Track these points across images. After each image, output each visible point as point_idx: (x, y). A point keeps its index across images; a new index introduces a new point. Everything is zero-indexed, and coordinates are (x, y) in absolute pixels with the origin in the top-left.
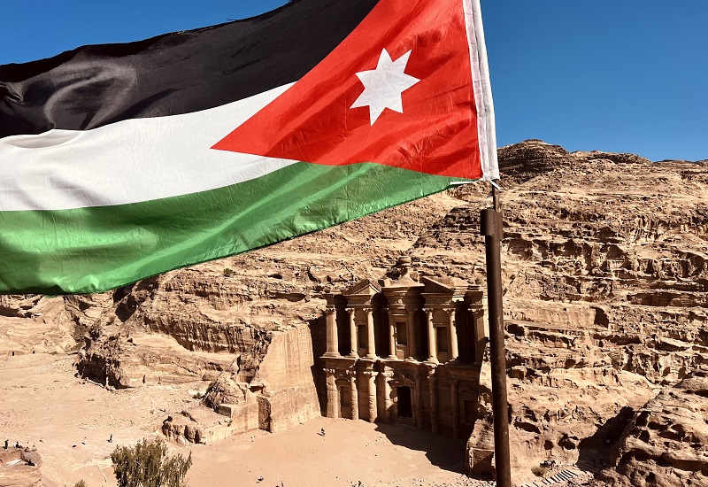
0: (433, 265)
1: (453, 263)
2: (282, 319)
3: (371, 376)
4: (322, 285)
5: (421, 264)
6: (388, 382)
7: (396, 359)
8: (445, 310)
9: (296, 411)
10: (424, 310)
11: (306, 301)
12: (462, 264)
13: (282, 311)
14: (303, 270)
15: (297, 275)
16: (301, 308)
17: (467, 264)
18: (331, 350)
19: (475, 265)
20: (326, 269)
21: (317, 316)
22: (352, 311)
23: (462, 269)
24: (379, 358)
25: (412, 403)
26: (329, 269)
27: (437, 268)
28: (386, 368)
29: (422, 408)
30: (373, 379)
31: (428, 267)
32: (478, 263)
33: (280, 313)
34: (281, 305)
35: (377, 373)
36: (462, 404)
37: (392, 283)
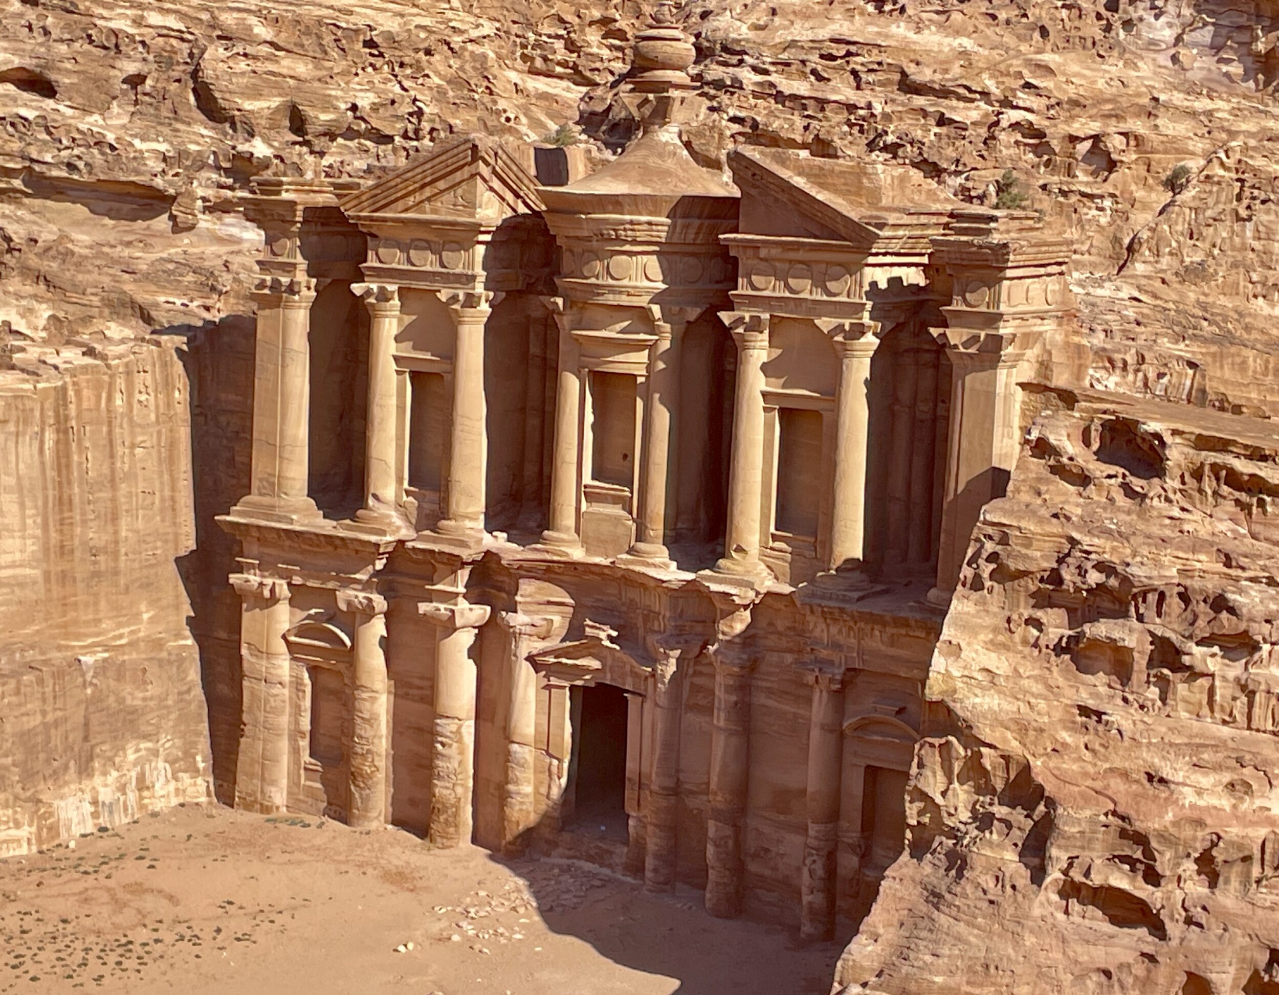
0: (802, 87)
1: (908, 86)
2: (44, 312)
3: (450, 627)
4: (260, 149)
5: (748, 77)
6: (530, 659)
7: (577, 554)
8: (825, 323)
9: (85, 771)
10: (726, 317)
11: (177, 228)
12: (944, 93)
13: (51, 266)
14: (165, 61)
15: (135, 81)
16: (144, 259)
17: (969, 95)
18: (275, 486)
19: (1007, 103)
20: (287, 64)
21: (220, 310)
22: (384, 296)
23: (942, 121)
24: (499, 542)
25: (631, 766)
26: (302, 68)
27: (822, 103)
28: (528, 589)
29: (675, 791)
30: (465, 639)
31: (780, 97)
32: (1024, 98)
33: (40, 277)
34: (47, 234)
35: (482, 613)
36: (855, 784)
37: (596, 167)
